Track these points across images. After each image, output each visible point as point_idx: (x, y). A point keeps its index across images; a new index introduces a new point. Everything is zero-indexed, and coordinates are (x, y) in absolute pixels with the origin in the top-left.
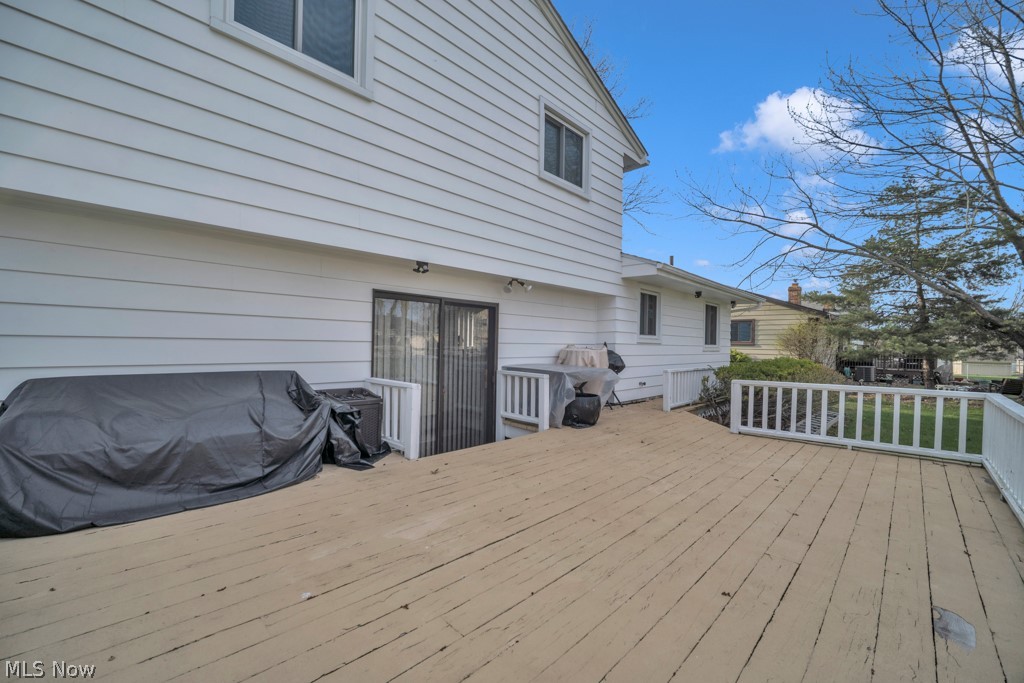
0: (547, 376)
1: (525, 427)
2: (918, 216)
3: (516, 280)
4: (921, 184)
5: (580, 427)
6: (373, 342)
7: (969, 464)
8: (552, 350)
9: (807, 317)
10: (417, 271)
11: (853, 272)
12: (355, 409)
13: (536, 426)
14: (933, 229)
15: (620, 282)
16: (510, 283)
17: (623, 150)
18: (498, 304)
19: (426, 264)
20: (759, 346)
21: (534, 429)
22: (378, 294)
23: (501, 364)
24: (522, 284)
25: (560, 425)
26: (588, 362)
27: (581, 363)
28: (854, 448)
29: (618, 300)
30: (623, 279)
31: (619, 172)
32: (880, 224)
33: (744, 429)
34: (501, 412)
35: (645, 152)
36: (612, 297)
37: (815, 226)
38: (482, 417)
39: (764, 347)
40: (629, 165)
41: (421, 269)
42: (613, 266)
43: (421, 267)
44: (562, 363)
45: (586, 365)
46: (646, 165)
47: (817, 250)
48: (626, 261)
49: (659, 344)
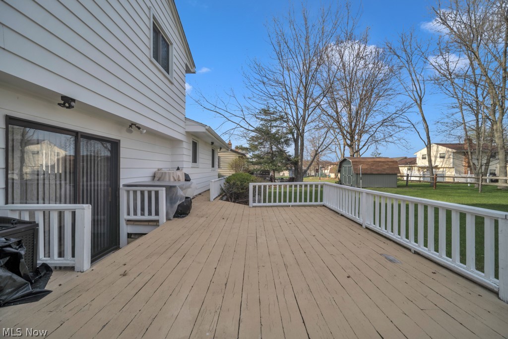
0: (164, 189)
1: (147, 223)
2: (270, 121)
3: (135, 125)
4: (272, 110)
5: (183, 217)
6: (7, 168)
7: (321, 206)
8: (150, 172)
9: (238, 155)
10: (63, 105)
11: (252, 139)
12: (13, 240)
13: (157, 221)
14: (274, 126)
15: (185, 133)
16: (131, 126)
17: (186, 61)
18: (119, 141)
19: (74, 100)
20: (221, 168)
21: (155, 224)
22: (10, 120)
23: (122, 182)
24: (139, 128)
25: (172, 218)
26: (176, 178)
27: (172, 179)
28: (292, 206)
29: (184, 143)
30: (186, 132)
31: (184, 72)
32: (262, 122)
33: (254, 204)
34: (124, 216)
35: (194, 66)
36: (181, 141)
37: (244, 119)
38: (106, 223)
39: (223, 168)
40: (188, 71)
41: (67, 105)
42: (182, 124)
43: (67, 102)
44: (158, 180)
45: (175, 180)
46: (194, 73)
47: (243, 129)
48: (188, 123)
49: (198, 168)
